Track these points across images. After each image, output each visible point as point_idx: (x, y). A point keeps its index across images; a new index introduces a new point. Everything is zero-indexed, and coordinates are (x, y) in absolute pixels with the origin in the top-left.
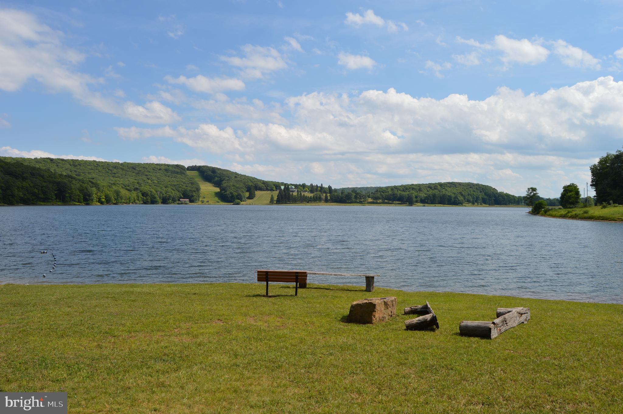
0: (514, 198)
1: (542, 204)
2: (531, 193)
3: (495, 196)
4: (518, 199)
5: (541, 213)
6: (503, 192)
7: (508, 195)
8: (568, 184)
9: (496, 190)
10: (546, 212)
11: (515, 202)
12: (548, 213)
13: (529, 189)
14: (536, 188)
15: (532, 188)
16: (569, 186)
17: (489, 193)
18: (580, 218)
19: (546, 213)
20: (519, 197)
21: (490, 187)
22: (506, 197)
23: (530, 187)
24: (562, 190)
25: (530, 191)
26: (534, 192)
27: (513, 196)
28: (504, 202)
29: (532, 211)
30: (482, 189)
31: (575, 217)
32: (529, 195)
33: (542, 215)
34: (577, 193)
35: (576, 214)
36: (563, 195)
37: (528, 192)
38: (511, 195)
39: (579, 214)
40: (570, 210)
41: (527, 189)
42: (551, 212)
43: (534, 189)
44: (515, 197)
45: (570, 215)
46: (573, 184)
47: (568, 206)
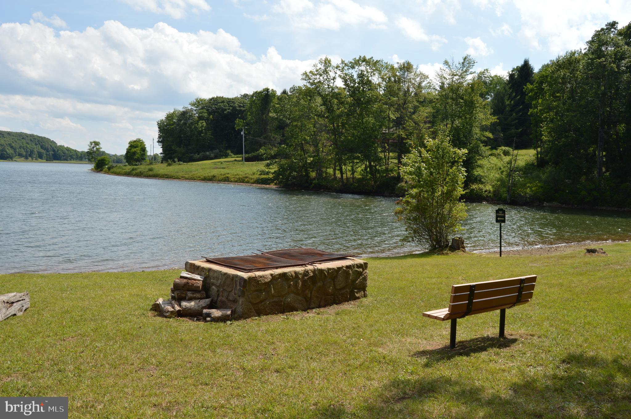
0: (76, 154)
1: (105, 160)
2: (94, 147)
3: (54, 151)
4: (81, 154)
5: (104, 170)
6: (63, 146)
7: (68, 149)
8: (135, 139)
9: (55, 143)
10: (109, 169)
11: (77, 158)
12: (112, 170)
13: (91, 143)
14: (99, 142)
15: (95, 142)
16: (135, 141)
17: (47, 146)
18: (144, 176)
19: (110, 171)
20: (82, 152)
21: (48, 139)
22: (66, 152)
23: (92, 141)
24: (127, 146)
25: (93, 146)
26: (97, 147)
27: (75, 151)
28: (65, 157)
29: (95, 167)
30: (38, 141)
31: (140, 175)
32: (92, 150)
33: (106, 173)
34: (144, 149)
35: (140, 172)
36: (128, 151)
37: (90, 147)
38: (73, 150)
39: (144, 172)
40: (135, 167)
41: (89, 143)
42: (115, 169)
43: (97, 144)
44: (78, 151)
45: (134, 172)
46: (139, 139)
47: (134, 163)
